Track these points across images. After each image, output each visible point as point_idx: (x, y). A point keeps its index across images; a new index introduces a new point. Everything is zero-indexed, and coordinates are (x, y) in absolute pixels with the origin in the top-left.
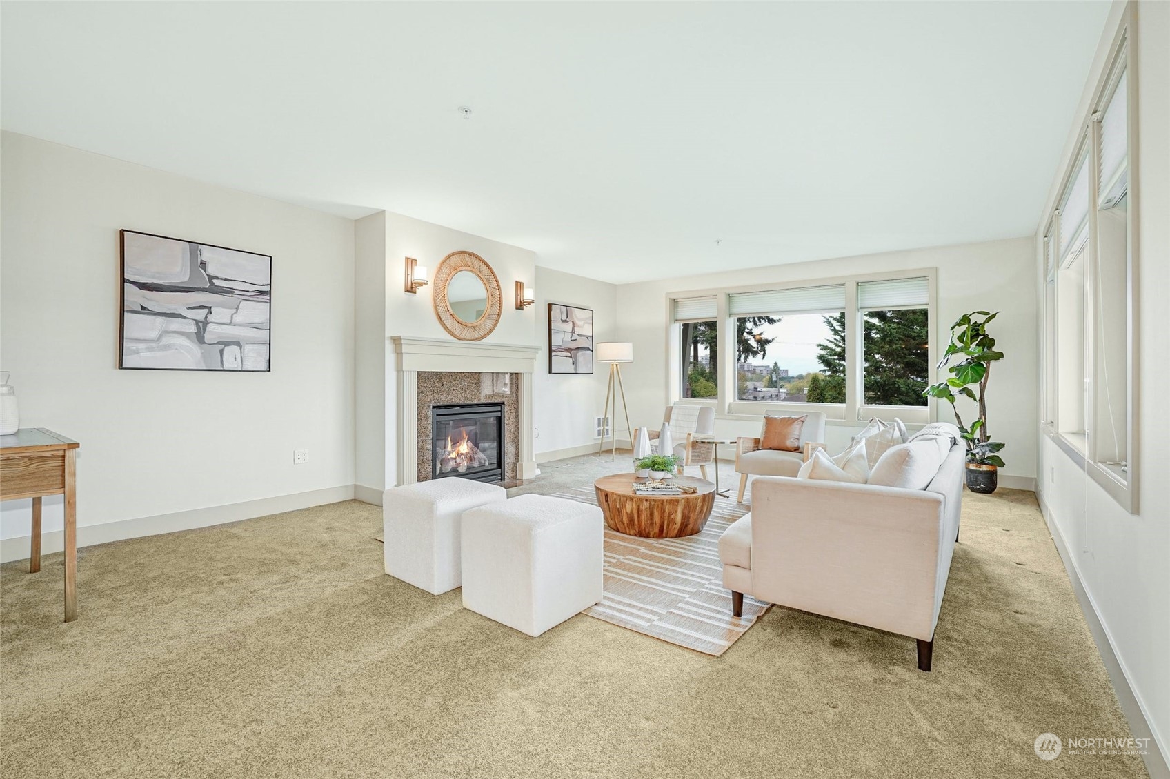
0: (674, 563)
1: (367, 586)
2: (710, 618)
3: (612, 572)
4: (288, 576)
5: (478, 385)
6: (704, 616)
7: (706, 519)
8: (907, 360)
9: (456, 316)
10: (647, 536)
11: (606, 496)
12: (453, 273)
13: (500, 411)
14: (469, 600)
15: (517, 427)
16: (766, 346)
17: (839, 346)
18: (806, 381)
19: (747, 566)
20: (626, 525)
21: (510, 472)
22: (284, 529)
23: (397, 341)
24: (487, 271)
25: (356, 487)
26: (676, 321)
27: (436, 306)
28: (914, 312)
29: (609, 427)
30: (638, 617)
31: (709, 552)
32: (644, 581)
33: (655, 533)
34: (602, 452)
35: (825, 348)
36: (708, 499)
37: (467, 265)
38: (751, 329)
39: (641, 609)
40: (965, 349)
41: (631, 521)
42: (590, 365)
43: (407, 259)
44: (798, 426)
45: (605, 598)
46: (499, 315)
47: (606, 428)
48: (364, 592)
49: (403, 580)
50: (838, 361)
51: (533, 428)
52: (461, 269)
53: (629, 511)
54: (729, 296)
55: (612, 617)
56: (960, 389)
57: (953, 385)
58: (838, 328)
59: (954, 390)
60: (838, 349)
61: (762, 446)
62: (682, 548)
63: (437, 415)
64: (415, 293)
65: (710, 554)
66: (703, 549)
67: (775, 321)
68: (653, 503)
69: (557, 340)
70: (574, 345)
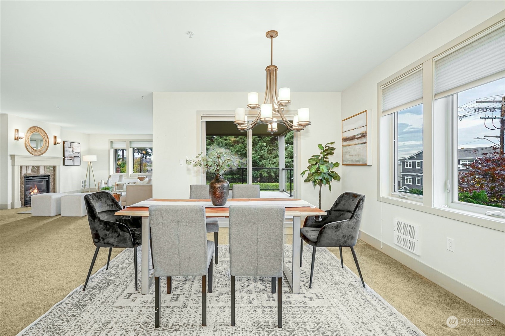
5: (38, 169)
9: (33, 148)
12: (32, 133)
13: (48, 178)
15: (54, 183)
23: (12, 156)
24: (44, 133)
26: (112, 148)
27: (25, 145)
37: (37, 131)
42: (79, 162)
43: (15, 129)
46: (48, 147)
47: (86, 184)
54: (131, 142)
63: (26, 180)
64: (18, 141)
69: (66, 154)
70: (73, 156)
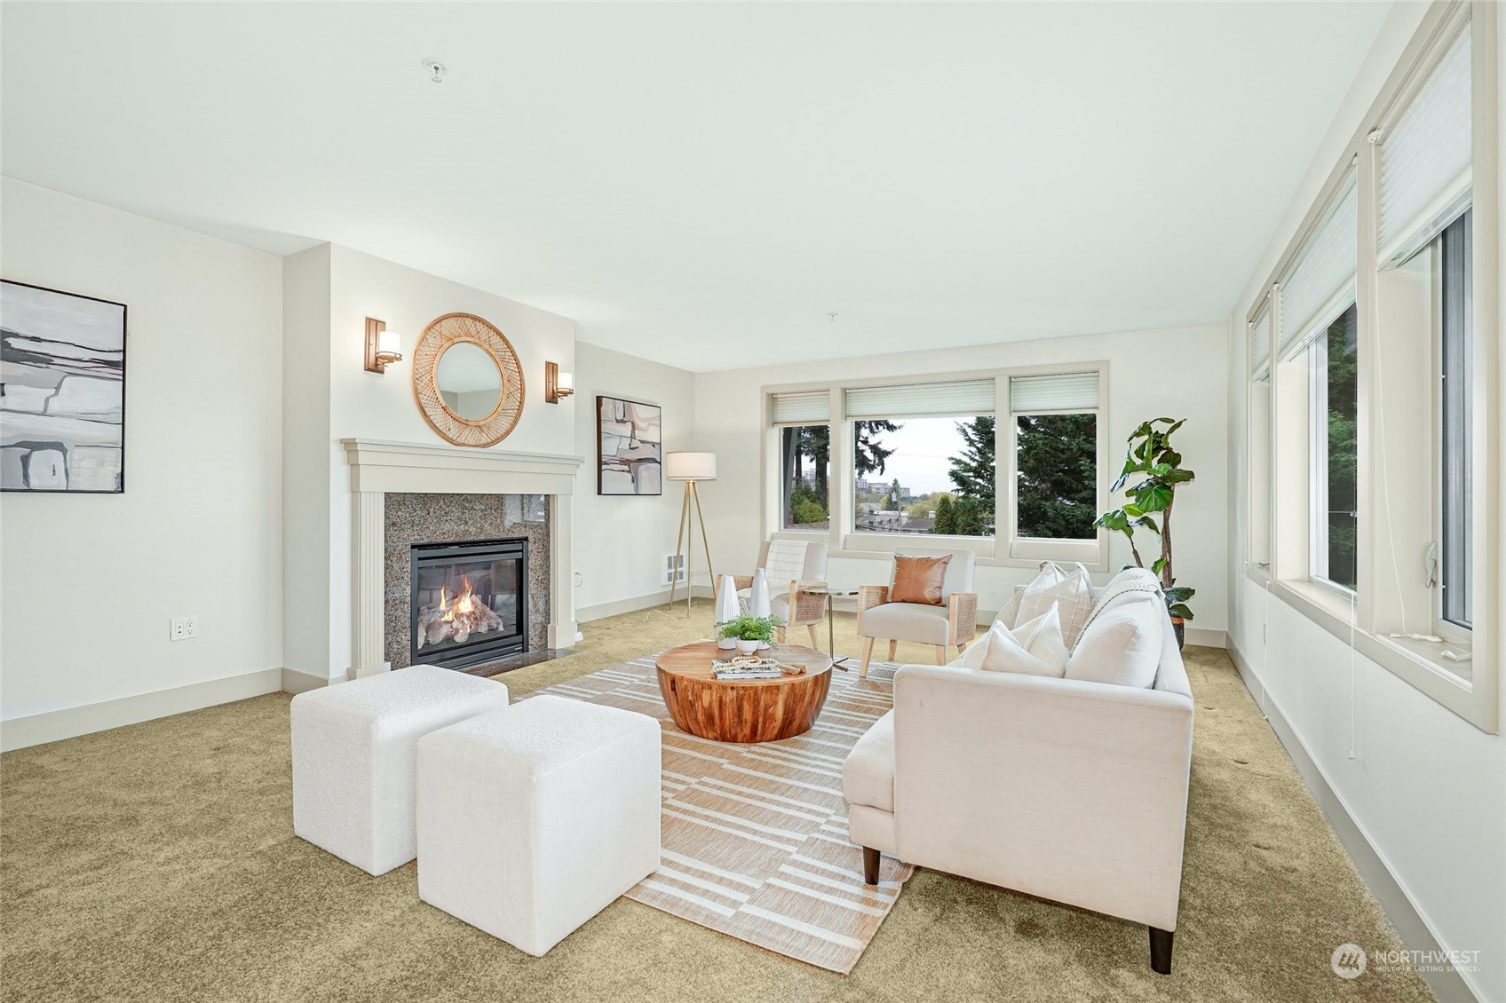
0: (774, 786)
1: (254, 865)
2: (830, 891)
3: (677, 809)
4: (108, 853)
5: (497, 512)
6: (821, 888)
7: (818, 709)
8: (1054, 478)
9: (451, 410)
10: (734, 740)
11: (673, 682)
12: (446, 346)
13: (522, 551)
14: (430, 887)
15: (547, 571)
16: (885, 459)
17: (974, 460)
18: (931, 501)
19: (888, 807)
20: (702, 724)
21: (536, 639)
22: (137, 755)
23: (350, 446)
24: (502, 346)
25: (284, 671)
26: (774, 423)
27: (417, 394)
28: (1063, 418)
29: (684, 569)
30: (716, 897)
31: (825, 764)
32: (728, 824)
33: (744, 736)
34: (675, 603)
35: (958, 462)
36: (822, 681)
37: (468, 334)
38: (867, 438)
39: (720, 881)
40: (1146, 467)
41: (710, 718)
42: (657, 483)
43: (369, 320)
44: (940, 570)
45: (665, 862)
46: (520, 410)
47: (679, 569)
48: (245, 878)
49: (323, 847)
50: (973, 479)
51: (573, 572)
52: (455, 340)
53: (706, 704)
54: (845, 393)
55: (675, 902)
56: (1139, 518)
57: (1131, 514)
58: (973, 437)
59: (1131, 519)
60: (974, 464)
61: (892, 597)
62: (784, 759)
63: (420, 559)
64: (383, 373)
65: (825, 768)
66: (815, 759)
67: (895, 428)
68: (741, 692)
69: (610, 448)
70: (634, 456)
